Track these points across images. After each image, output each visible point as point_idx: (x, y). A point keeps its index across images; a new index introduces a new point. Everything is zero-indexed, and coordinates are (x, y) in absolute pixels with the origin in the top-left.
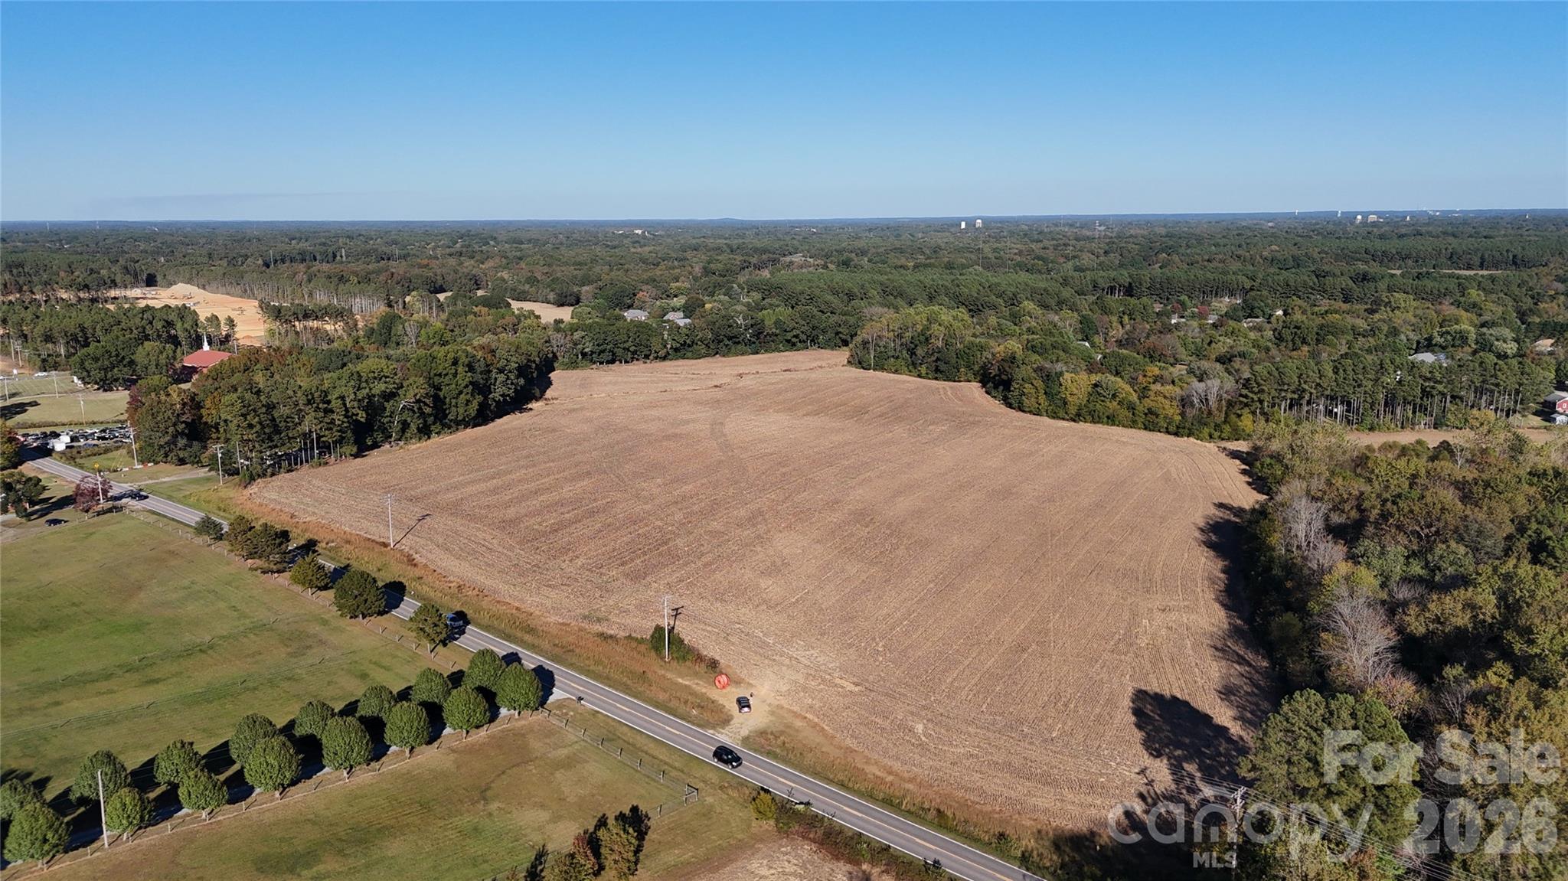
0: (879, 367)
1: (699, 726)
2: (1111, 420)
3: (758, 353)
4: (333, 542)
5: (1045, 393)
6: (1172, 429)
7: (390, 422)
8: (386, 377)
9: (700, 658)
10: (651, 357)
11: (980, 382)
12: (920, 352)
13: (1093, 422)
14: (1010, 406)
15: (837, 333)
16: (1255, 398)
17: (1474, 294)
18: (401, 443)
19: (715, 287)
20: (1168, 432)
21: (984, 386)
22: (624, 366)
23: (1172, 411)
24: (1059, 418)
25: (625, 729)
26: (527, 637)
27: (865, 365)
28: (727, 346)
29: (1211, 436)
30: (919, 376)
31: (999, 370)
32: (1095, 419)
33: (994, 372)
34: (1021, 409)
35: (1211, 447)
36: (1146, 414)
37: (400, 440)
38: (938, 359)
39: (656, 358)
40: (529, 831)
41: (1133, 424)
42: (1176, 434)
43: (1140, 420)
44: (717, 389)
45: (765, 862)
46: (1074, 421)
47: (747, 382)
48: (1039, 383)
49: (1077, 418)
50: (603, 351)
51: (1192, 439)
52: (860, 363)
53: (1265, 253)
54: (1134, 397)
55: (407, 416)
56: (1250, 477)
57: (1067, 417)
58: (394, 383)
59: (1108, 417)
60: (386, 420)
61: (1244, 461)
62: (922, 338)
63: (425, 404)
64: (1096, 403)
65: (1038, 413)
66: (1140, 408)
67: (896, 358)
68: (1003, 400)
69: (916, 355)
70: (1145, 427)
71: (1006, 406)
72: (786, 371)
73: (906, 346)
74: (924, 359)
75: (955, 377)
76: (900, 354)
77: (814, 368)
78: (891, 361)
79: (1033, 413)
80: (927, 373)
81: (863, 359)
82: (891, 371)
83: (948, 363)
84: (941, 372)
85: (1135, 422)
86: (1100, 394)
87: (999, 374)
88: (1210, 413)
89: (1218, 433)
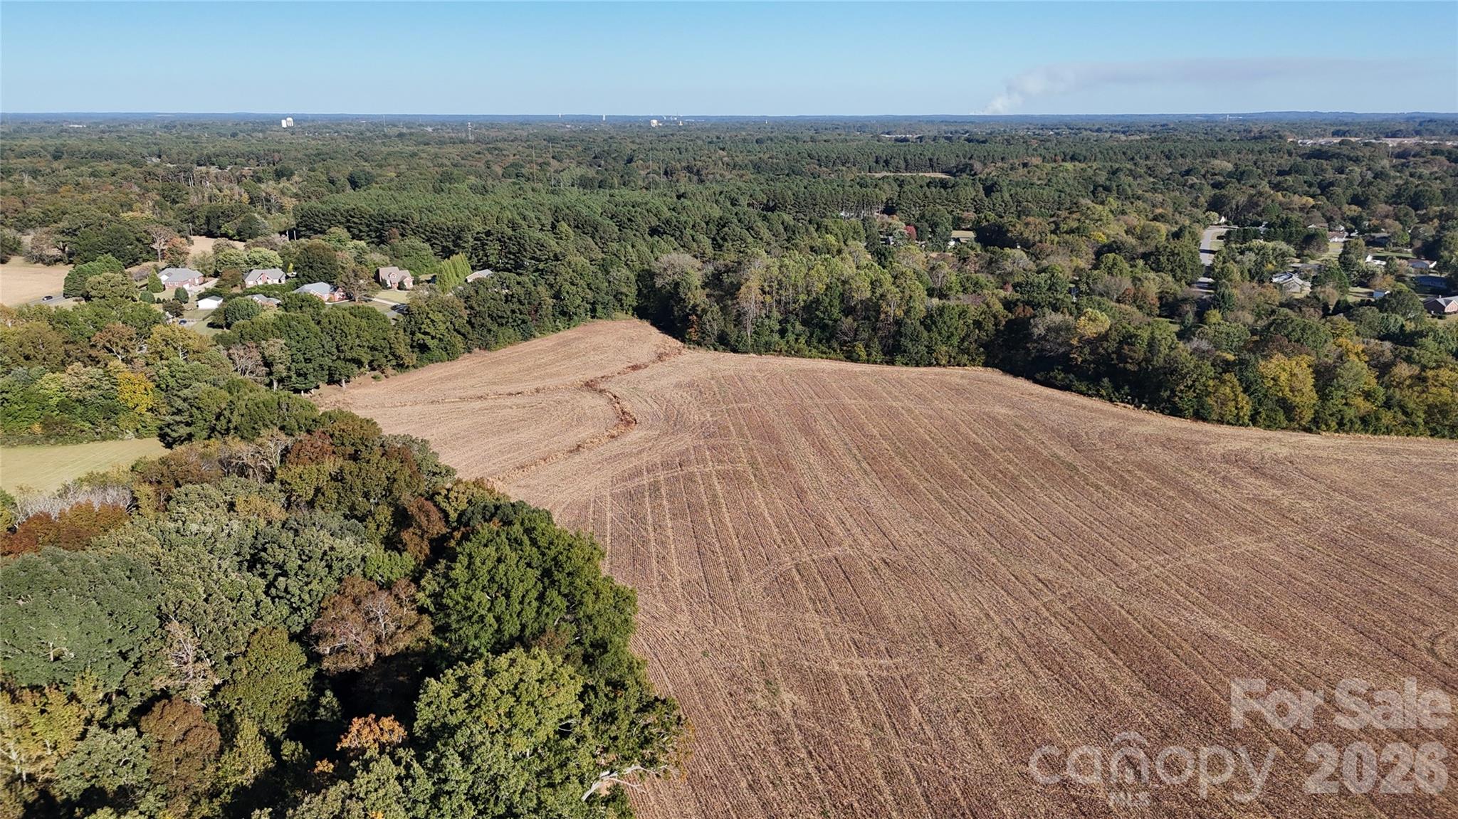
0: (765, 347)
2: (1367, 423)
3: (531, 337)
10: (386, 367)
24: (1277, 428)
27: (738, 347)
30: (851, 357)
32: (1343, 425)
34: (1199, 416)
36: (1426, 413)
39: (392, 369)
41: (1409, 427)
46: (1308, 430)
49: (1315, 425)
52: (722, 341)
64: (1336, 402)
65: (1237, 422)
66: (1411, 405)
67: (783, 333)
68: (1141, 402)
69: (824, 327)
70: (1434, 433)
71: (1162, 412)
72: (635, 368)
73: (797, 315)
74: (856, 334)
75: (928, 359)
76: (789, 326)
77: (660, 357)
78: (776, 337)
79: (1229, 423)
80: (869, 355)
81: (733, 336)
82: (788, 354)
83: (916, 339)
84: (904, 352)
85: (1414, 426)
86: (1341, 388)
87: (1102, 360)
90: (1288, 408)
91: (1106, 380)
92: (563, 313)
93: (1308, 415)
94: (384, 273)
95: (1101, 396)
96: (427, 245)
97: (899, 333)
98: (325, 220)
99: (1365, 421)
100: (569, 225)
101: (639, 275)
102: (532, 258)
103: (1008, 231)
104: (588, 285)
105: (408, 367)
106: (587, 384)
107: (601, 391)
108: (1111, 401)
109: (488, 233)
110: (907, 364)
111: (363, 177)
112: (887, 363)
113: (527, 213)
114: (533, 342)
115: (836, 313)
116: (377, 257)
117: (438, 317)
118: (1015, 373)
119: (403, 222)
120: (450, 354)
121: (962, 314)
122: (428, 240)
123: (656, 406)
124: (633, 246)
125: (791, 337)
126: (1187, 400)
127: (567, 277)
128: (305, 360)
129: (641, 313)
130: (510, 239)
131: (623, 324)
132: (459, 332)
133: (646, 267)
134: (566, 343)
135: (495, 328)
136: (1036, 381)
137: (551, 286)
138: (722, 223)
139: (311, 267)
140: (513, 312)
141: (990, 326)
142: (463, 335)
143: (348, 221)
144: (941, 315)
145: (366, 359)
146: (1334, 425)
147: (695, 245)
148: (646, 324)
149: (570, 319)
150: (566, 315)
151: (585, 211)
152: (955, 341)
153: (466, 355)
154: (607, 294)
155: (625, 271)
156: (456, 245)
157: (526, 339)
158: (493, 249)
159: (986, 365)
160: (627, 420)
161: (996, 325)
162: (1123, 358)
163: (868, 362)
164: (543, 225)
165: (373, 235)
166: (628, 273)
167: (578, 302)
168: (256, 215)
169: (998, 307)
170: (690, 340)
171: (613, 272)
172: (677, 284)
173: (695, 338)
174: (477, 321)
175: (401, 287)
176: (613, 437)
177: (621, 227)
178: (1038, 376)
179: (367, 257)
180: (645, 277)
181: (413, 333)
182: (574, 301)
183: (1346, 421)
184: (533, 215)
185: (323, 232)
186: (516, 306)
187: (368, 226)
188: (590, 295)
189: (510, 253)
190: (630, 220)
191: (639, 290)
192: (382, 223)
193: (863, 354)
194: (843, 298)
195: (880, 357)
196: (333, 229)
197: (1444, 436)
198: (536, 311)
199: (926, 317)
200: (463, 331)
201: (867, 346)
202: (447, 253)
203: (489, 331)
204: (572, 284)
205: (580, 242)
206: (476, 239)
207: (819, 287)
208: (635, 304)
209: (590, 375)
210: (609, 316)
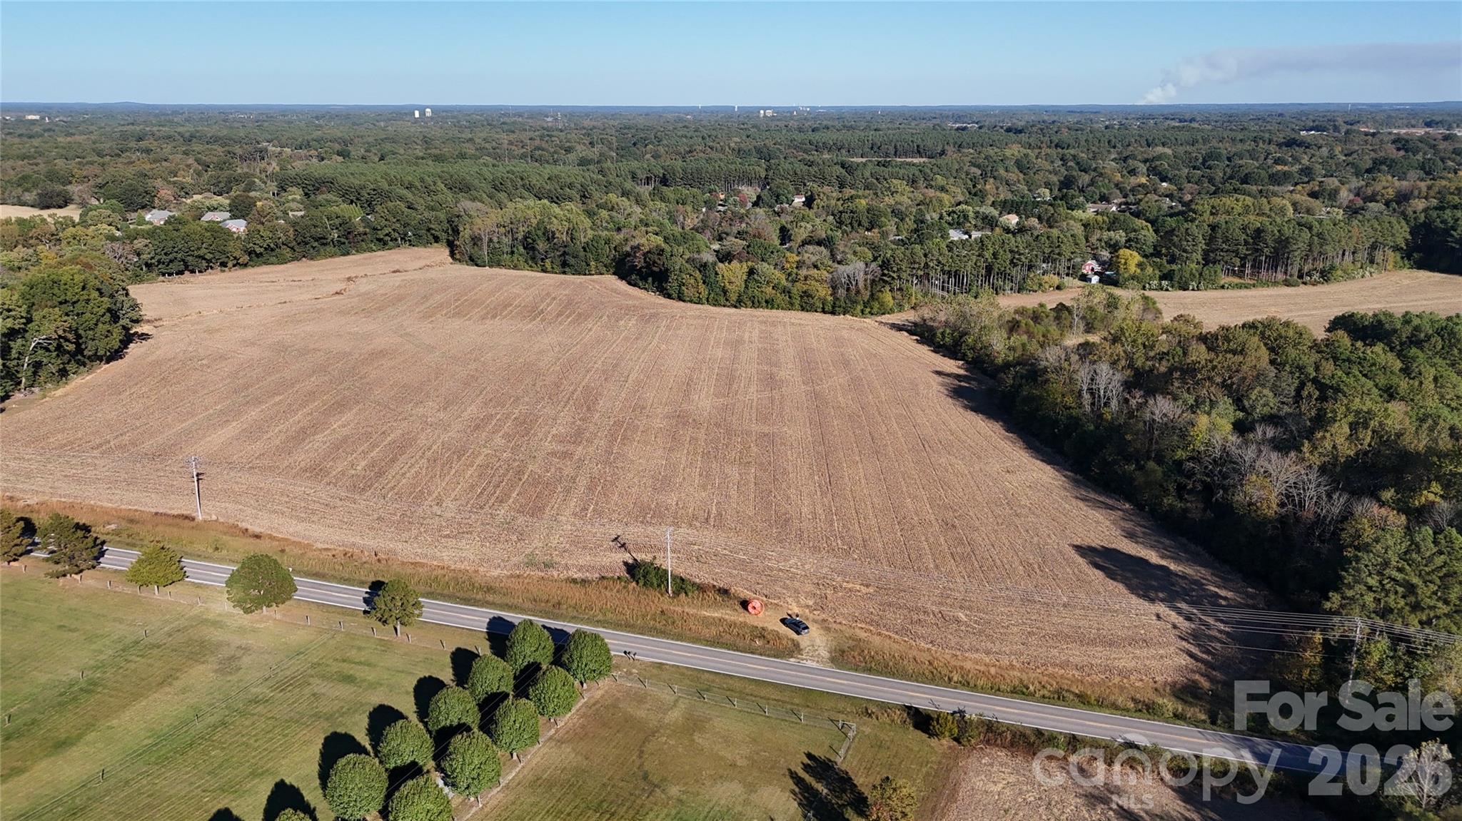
0: (496, 263)
1: (775, 657)
2: (770, 304)
3: (348, 254)
4: (109, 524)
5: (704, 283)
6: (828, 308)
7: (18, 365)
8: (9, 310)
9: (701, 588)
10: (230, 264)
11: (614, 274)
12: (542, 246)
13: (753, 306)
14: (669, 296)
15: (429, 230)
16: (895, 275)
17: (940, 180)
18: (36, 390)
19: (230, 182)
20: (824, 312)
21: (622, 278)
22: (199, 277)
23: (823, 292)
24: (720, 305)
25: (707, 675)
26: (490, 598)
27: (479, 262)
28: (314, 248)
29: (862, 312)
30: (544, 271)
31: (645, 262)
32: (755, 304)
33: (639, 262)
34: (680, 298)
35: (869, 322)
36: (801, 297)
37: (32, 386)
38: (564, 254)
39: (234, 266)
40: (740, 808)
41: (791, 306)
42: (833, 313)
43: (797, 302)
44: (338, 297)
45: (983, 777)
46: (736, 307)
47: (364, 286)
48: (697, 274)
49: (738, 304)
50: (171, 261)
51: (848, 316)
52: (471, 259)
53: (732, 145)
54: (784, 282)
55: (41, 356)
56: (929, 346)
57: (728, 304)
58: (22, 317)
59: (767, 302)
60: (15, 362)
61: (911, 333)
62: (540, 233)
63: (67, 340)
64: (754, 289)
65: (699, 302)
67: (511, 254)
68: (657, 291)
69: (534, 250)
70: (803, 309)
71: (664, 296)
72: (395, 272)
73: (521, 241)
74: (547, 255)
75: (586, 271)
76: (515, 250)
77: (423, 267)
78: (507, 257)
79: (694, 303)
80: (553, 268)
81: (475, 256)
82: (509, 268)
83: (577, 257)
84: (569, 266)
85: (792, 304)
86: (757, 281)
87: (648, 266)
88: (858, 292)
89: (868, 310)
90: (725, 292)
91: (650, 280)
92: (379, 240)
93: (734, 297)
95: (646, 289)
97: (568, 253)
105: (244, 266)
106: (349, 278)
107: (350, 281)
110: (575, 275)
112: (563, 273)
114: (350, 258)
115: (540, 239)
117: (267, 235)
119: (331, 183)
125: (516, 257)
126: (674, 288)
132: (288, 246)
133: (452, 212)
134: (372, 258)
136: (630, 283)
141: (620, 250)
142: (291, 248)
146: (749, 303)
148: (446, 251)
149: (385, 244)
150: (381, 242)
152: (602, 259)
153: (295, 262)
154: (419, 229)
155: (435, 214)
156: (356, 198)
158: (376, 200)
160: (340, 292)
162: (655, 264)
163: (552, 272)
166: (439, 215)
167: (387, 232)
168: (256, 180)
170: (456, 259)
171: (425, 214)
173: (458, 257)
174: (298, 239)
176: (317, 299)
178: (628, 279)
181: (248, 244)
183: (757, 301)
185: (287, 191)
192: (320, 184)
193: (550, 268)
194: (545, 231)
195: (558, 269)
197: (807, 311)
198: (353, 237)
199: (584, 243)
201: (552, 262)
207: (533, 223)
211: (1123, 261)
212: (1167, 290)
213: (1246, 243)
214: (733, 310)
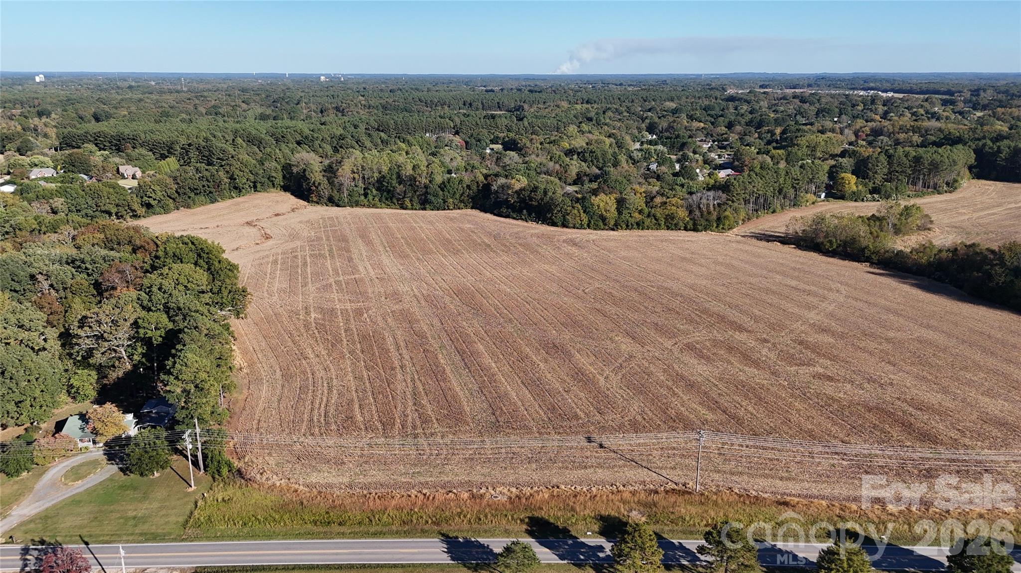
0: (355, 203)
2: (640, 225)
3: (216, 202)
5: (584, 212)
6: (690, 226)
13: (627, 228)
14: (554, 224)
15: (269, 178)
16: (735, 199)
20: (686, 229)
23: (682, 213)
24: (599, 229)
27: (341, 203)
30: (403, 207)
31: (519, 197)
32: (629, 227)
33: (511, 198)
34: (565, 225)
35: (726, 235)
36: (665, 219)
41: (658, 227)
42: (695, 229)
43: (663, 223)
46: (613, 230)
48: (578, 206)
49: (616, 227)
51: (707, 232)
52: (330, 201)
54: (646, 209)
57: (606, 227)
62: (393, 177)
64: (625, 215)
65: (581, 227)
66: (658, 215)
67: (366, 195)
68: (539, 220)
69: (389, 191)
70: (668, 228)
71: (548, 225)
72: (277, 215)
73: (374, 185)
74: (405, 194)
75: (444, 207)
76: (369, 191)
77: (293, 210)
78: (362, 198)
79: (577, 228)
80: (412, 205)
81: (336, 198)
82: (369, 207)
83: (436, 195)
84: (430, 203)
85: (659, 225)
86: (628, 209)
87: (522, 201)
88: (709, 213)
89: (721, 226)
90: (603, 219)
91: (525, 211)
92: (236, 188)
93: (612, 222)
94: (122, 169)
95: (523, 219)
96: (150, 153)
97: (427, 193)
98: (80, 139)
99: (638, 224)
100: (244, 141)
101: (283, 166)
102: (218, 159)
103: (518, 143)
104: (250, 171)
105: (139, 217)
106: (247, 223)
107: (255, 226)
108: (527, 221)
109: (190, 145)
110: (432, 210)
111: (104, 115)
112: (422, 209)
113: (216, 133)
114: (216, 205)
115: (394, 183)
116: (117, 160)
117: (157, 188)
118: (485, 210)
119: (134, 139)
120: (167, 211)
121: (461, 181)
122: (151, 150)
123: (285, 231)
124: (280, 150)
125: (370, 197)
126: (558, 218)
127: (237, 166)
128: (77, 210)
129: (285, 188)
130: (204, 148)
131: (274, 194)
132: (171, 198)
133: (288, 162)
134: (238, 204)
135: (192, 195)
136: (495, 215)
137: (227, 172)
138: (341, 137)
139: (74, 166)
140: (204, 186)
141: (474, 187)
142: (174, 199)
143: (96, 140)
144: (449, 182)
145: (114, 210)
146: (624, 226)
147: (321, 149)
148: (288, 194)
149: (240, 191)
150: (238, 190)
151: (254, 132)
152: (457, 196)
153: (176, 211)
154: (263, 177)
155: (274, 164)
156: (169, 152)
157: (213, 202)
158: (193, 154)
159: (472, 208)
160: (268, 237)
161: (478, 187)
162: (531, 199)
163: (412, 209)
164: (227, 141)
165: (114, 148)
166: (276, 165)
167: (245, 181)
168: (30, 138)
169: (481, 178)
170: (312, 201)
171: (267, 164)
172: (305, 170)
173: (315, 199)
174: (181, 191)
175: (134, 177)
176: (258, 244)
177: (277, 141)
178: (495, 212)
179: (110, 160)
180: (287, 168)
181: (142, 197)
182: (241, 181)
183: (630, 224)
184: (220, 135)
185: (79, 147)
186: (205, 183)
187: (110, 142)
188: (252, 178)
189: (204, 156)
190: (283, 137)
191: (284, 177)
192: (119, 141)
193: (409, 205)
194: (399, 176)
195: (418, 206)
196: (86, 145)
197: (672, 229)
198: (218, 186)
199: (441, 184)
200: (172, 196)
201: (411, 200)
202: (163, 157)
203: (189, 197)
204: (240, 170)
205: (249, 149)
206: (182, 149)
207: (385, 169)
208: (282, 184)
209: (249, 219)
210: (265, 191)
211: (847, 182)
212: (878, 201)
213: (911, 166)
214: (612, 233)
